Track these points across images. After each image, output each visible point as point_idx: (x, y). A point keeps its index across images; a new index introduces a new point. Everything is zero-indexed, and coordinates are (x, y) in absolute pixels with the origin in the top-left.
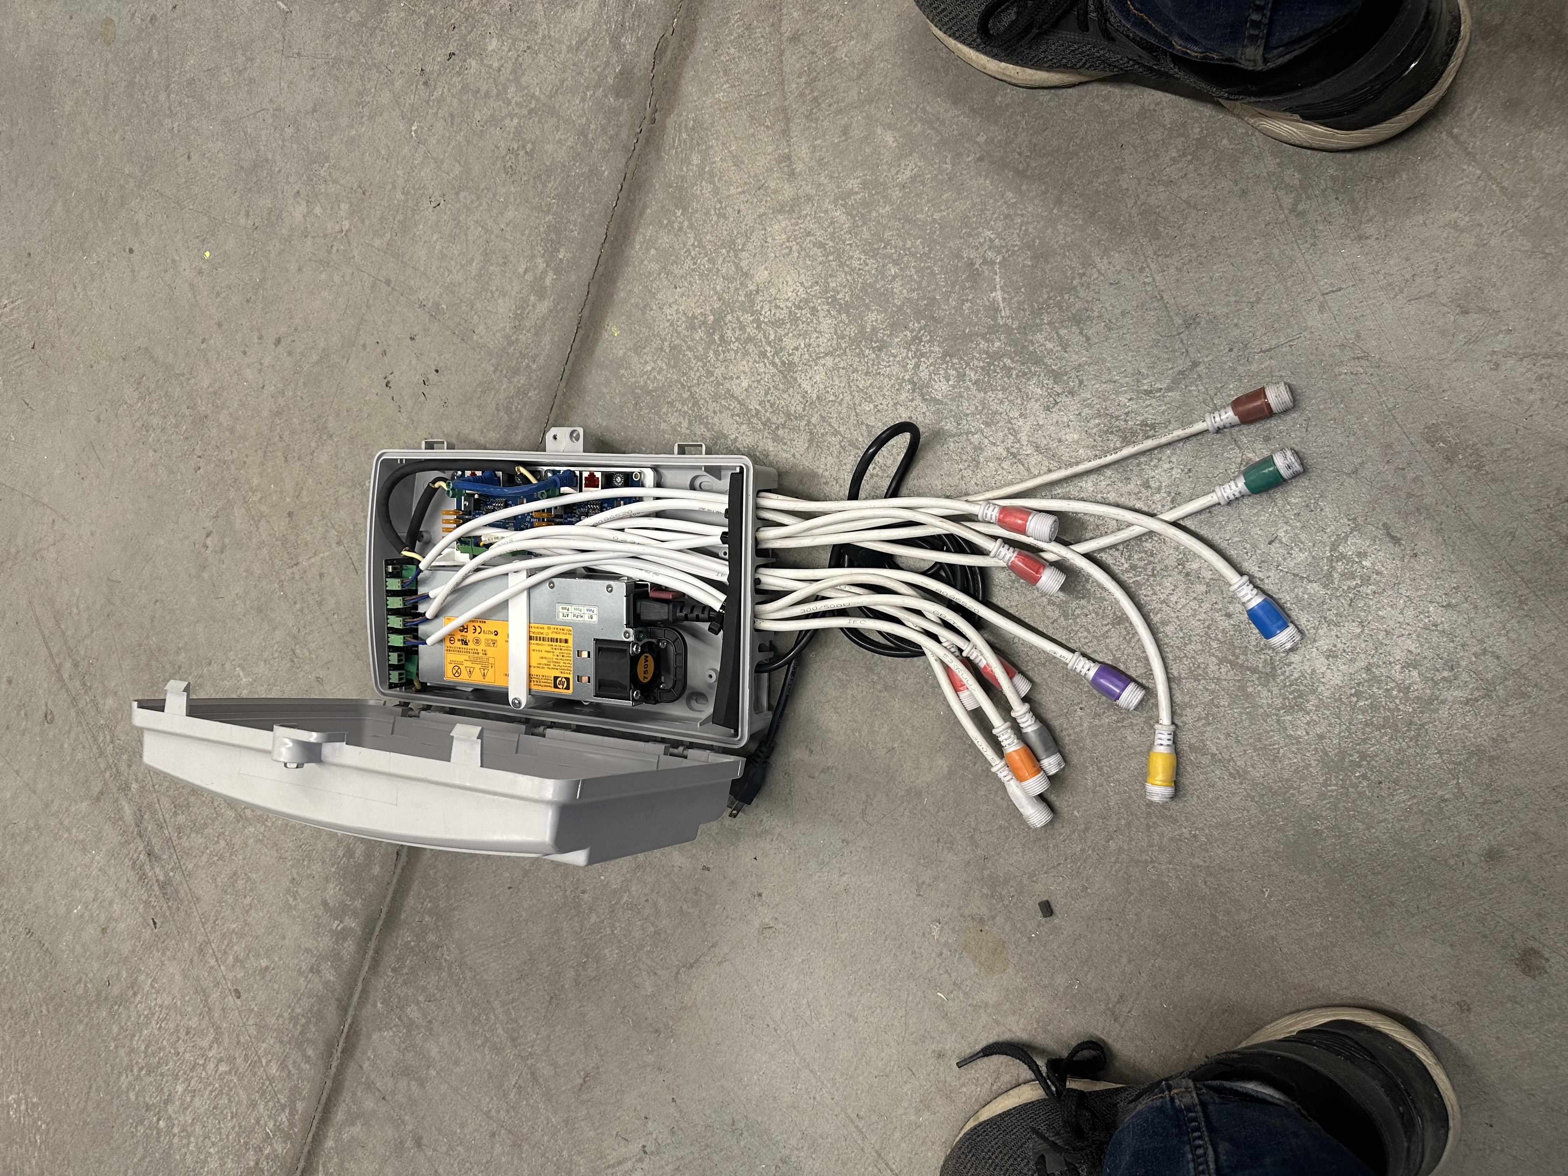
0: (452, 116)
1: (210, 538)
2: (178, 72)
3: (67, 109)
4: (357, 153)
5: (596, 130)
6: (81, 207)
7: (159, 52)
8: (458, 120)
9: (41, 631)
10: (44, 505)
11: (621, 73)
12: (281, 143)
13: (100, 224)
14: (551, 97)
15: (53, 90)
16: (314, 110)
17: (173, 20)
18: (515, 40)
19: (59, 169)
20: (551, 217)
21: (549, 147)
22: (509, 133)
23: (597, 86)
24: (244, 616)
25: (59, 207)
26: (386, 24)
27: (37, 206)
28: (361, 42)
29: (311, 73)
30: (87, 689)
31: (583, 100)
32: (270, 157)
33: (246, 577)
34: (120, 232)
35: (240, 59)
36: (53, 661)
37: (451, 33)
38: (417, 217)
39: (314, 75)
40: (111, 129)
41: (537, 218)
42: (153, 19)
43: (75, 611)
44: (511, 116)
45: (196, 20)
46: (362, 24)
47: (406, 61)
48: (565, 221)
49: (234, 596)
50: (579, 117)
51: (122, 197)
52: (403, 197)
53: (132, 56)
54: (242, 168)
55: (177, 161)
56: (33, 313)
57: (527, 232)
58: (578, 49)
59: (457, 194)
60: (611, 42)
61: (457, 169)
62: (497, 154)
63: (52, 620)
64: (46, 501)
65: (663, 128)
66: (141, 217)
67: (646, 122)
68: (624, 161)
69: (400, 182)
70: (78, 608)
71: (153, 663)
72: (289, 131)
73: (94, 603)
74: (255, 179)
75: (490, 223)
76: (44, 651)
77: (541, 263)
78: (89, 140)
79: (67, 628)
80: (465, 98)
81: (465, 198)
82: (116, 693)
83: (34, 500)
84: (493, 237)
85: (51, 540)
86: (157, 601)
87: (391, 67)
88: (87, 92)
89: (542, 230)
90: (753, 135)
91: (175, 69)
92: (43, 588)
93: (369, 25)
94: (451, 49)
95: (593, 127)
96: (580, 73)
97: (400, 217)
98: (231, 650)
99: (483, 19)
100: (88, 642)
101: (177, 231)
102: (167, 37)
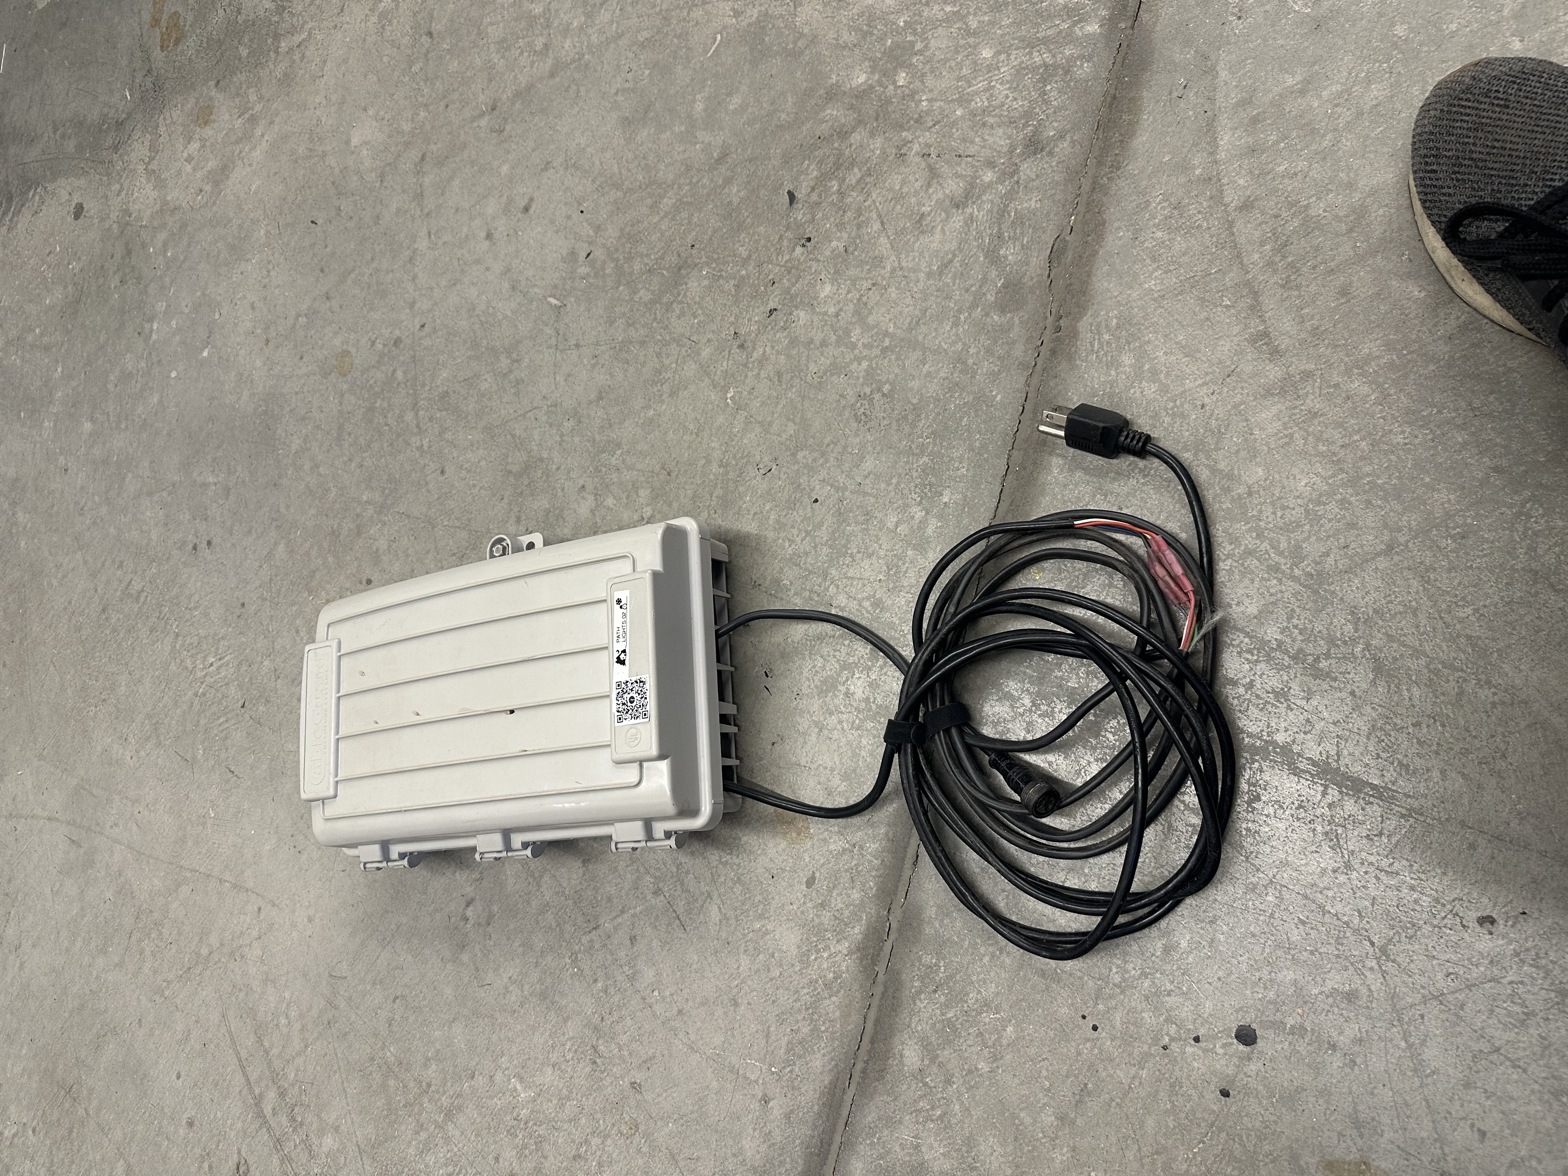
0: (779, 374)
1: (471, 908)
2: (427, 388)
3: (294, 447)
4: (657, 433)
5: (978, 353)
6: (307, 545)
7: (405, 373)
8: (786, 377)
9: (237, 1053)
10: (247, 890)
11: (1004, 286)
12: (558, 439)
13: (331, 559)
14: (910, 329)
15: (279, 431)
16: (600, 398)
17: (421, 338)
18: (854, 281)
19: (283, 510)
20: (926, 459)
21: (915, 384)
22: (858, 378)
23: (973, 306)
24: (522, 1005)
25: (281, 548)
26: (685, 295)
27: (255, 551)
28: (655, 319)
29: (593, 362)
30: (296, 1124)
31: (956, 324)
32: (545, 455)
33: (524, 954)
34: (356, 564)
35: (504, 362)
36: (251, 1090)
37: (770, 289)
38: (742, 489)
39: (597, 363)
40: (345, 458)
41: (907, 463)
42: (397, 342)
43: (283, 1021)
44: (858, 360)
45: (449, 334)
46: (653, 302)
47: (715, 328)
48: (946, 459)
49: (505, 980)
50: (954, 343)
51: (358, 527)
52: (721, 470)
53: (371, 382)
54: (510, 472)
55: (428, 478)
56: (244, 668)
57: (894, 481)
58: (941, 274)
59: (794, 455)
60: (986, 258)
61: (791, 429)
62: (843, 402)
63: (253, 1038)
64: (250, 884)
65: (1074, 334)
66: (382, 544)
67: (1047, 332)
68: (1023, 380)
69: (716, 454)
70: (287, 1017)
71: (391, 1083)
72: (568, 425)
73: (310, 1009)
74: (526, 483)
75: (842, 479)
76: (239, 1078)
77: (919, 515)
78: (319, 475)
79: (272, 1046)
80: (794, 352)
81: (804, 457)
82: (337, 1129)
83: (235, 886)
84: (847, 493)
85: (255, 934)
86: (396, 998)
87: (694, 338)
88: (318, 427)
89: (915, 474)
90: (1208, 319)
91: (424, 385)
92: (242, 995)
93: (665, 300)
94: (771, 305)
95: (972, 351)
96: (949, 298)
97: (719, 492)
98: (503, 1054)
99: (810, 267)
100: (299, 1061)
101: (428, 552)
102: (414, 357)
